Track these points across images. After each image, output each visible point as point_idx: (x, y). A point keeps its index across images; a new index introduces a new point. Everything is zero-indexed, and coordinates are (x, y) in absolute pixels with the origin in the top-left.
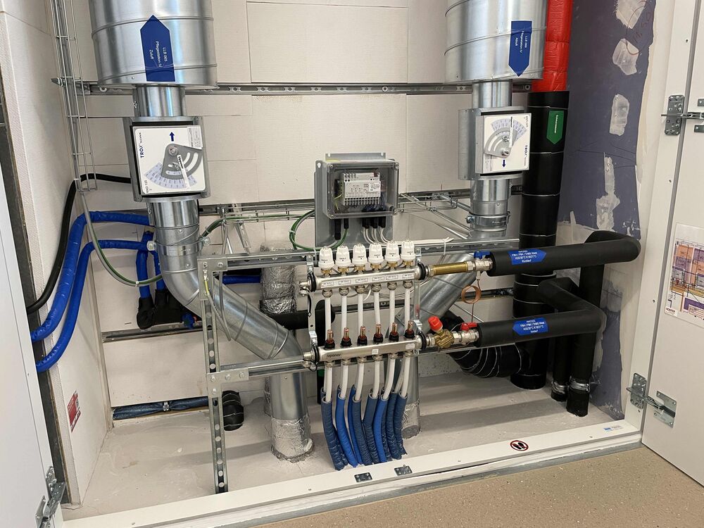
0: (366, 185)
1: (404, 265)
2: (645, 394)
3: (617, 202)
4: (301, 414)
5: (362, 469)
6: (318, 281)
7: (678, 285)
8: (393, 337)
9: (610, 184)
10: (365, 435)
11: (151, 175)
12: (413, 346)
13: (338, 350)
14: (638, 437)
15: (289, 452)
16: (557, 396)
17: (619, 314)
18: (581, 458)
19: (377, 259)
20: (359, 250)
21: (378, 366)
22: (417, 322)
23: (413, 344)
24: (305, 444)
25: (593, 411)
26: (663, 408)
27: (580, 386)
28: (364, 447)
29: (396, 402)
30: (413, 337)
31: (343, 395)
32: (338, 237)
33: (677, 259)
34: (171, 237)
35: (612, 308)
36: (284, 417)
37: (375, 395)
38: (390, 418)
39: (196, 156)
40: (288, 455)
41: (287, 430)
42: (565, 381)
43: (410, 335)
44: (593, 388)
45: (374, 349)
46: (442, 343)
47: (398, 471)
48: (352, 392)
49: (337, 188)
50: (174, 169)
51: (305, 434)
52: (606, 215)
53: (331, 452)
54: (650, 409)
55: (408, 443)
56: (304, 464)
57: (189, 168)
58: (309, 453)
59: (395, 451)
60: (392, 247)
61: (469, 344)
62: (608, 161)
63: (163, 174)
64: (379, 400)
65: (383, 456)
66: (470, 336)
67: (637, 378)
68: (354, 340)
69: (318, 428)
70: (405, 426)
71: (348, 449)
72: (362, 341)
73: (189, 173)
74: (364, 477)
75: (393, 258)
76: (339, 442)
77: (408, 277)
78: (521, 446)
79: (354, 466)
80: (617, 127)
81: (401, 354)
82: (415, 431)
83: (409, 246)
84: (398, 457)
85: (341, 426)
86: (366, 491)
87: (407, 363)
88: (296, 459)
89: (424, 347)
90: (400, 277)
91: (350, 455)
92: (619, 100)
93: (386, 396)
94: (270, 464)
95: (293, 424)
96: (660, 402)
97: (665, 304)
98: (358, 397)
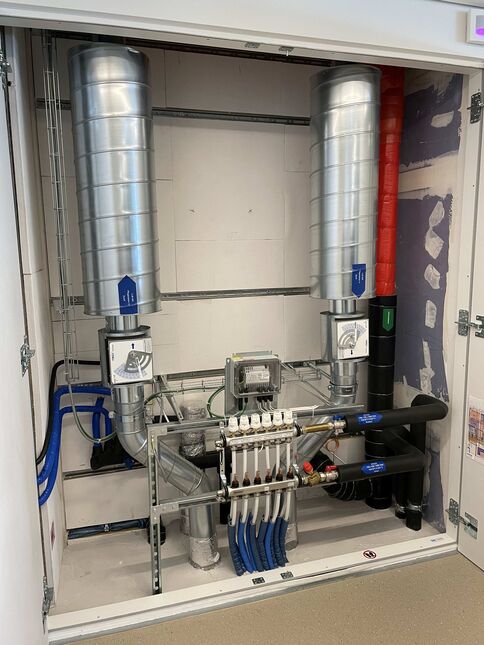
0: (260, 375)
1: (284, 427)
2: (457, 513)
3: (433, 374)
4: (211, 533)
5: (257, 575)
6: (228, 440)
7: (473, 437)
8: (279, 478)
9: (428, 360)
10: (259, 548)
11: (118, 372)
12: (293, 484)
13: (241, 488)
14: (455, 546)
15: (202, 562)
16: (399, 515)
17: (438, 454)
18: (414, 563)
19: (267, 423)
20: (255, 418)
21: (268, 498)
22: (295, 465)
23: (292, 483)
24: (214, 556)
25: (425, 526)
26: (469, 525)
27: (415, 507)
28: (258, 558)
29: (281, 523)
30: (293, 478)
31: (244, 520)
32: (240, 409)
33: (471, 420)
34: (126, 410)
35: (434, 449)
36: (200, 536)
37: (266, 520)
38: (277, 535)
39: (148, 357)
40: (202, 565)
41: (201, 546)
42: (404, 504)
43: (290, 476)
44: (424, 509)
45: (265, 486)
46: (313, 481)
47: (283, 575)
48: (250, 517)
49: (241, 377)
50: (133, 367)
51: (214, 549)
52: (426, 381)
53: (235, 562)
54: (461, 525)
55: (290, 554)
56: (214, 572)
57: (143, 365)
58: (217, 563)
59: (280, 561)
60: (277, 415)
61: (331, 481)
62: (425, 344)
63: (126, 370)
64: (269, 522)
65: (271, 564)
66: (331, 475)
67: (453, 503)
68: (252, 481)
69: (224, 543)
70: (287, 541)
71: (246, 560)
72: (257, 481)
73: (142, 369)
74: (259, 581)
75: (278, 422)
76: (240, 554)
77: (288, 435)
78: (371, 555)
79: (251, 573)
80: (430, 322)
81: (284, 489)
82: (294, 545)
83: (289, 414)
84: (283, 565)
85: (241, 542)
86: (261, 591)
87: (289, 496)
88: (208, 568)
89: (301, 484)
90: (283, 436)
91: (248, 564)
92: (429, 304)
93: (274, 520)
94: (189, 572)
95: (205, 541)
96: (468, 520)
97: (466, 450)
98: (254, 521)
